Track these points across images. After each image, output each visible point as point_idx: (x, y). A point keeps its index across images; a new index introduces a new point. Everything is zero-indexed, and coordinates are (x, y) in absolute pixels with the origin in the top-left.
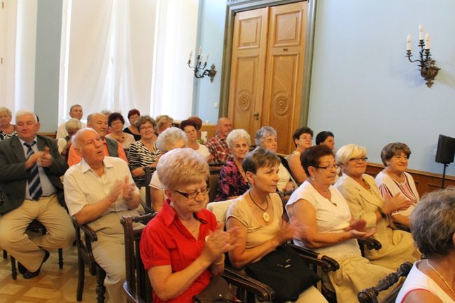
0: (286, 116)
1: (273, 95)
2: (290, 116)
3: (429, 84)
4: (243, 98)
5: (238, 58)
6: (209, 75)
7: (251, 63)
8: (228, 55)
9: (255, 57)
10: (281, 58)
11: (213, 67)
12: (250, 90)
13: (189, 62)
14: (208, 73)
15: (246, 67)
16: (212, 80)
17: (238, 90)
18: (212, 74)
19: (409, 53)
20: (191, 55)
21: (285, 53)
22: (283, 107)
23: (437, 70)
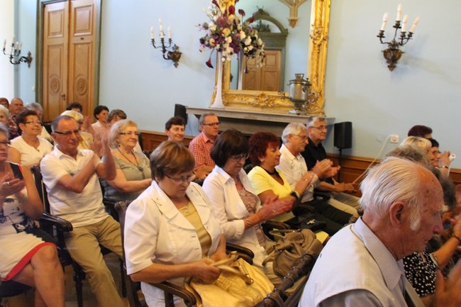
0: (84, 96)
1: (75, 78)
2: (87, 96)
3: (176, 65)
4: (54, 80)
5: (49, 46)
6: (25, 61)
7: (58, 50)
8: (40, 44)
9: (60, 45)
10: (79, 46)
11: (30, 54)
12: (58, 74)
13: (4, 49)
14: (24, 59)
15: (55, 53)
16: (29, 66)
17: (50, 75)
18: (28, 60)
19: (153, 41)
20: (5, 43)
21: (82, 41)
22: (82, 88)
23: (180, 54)
